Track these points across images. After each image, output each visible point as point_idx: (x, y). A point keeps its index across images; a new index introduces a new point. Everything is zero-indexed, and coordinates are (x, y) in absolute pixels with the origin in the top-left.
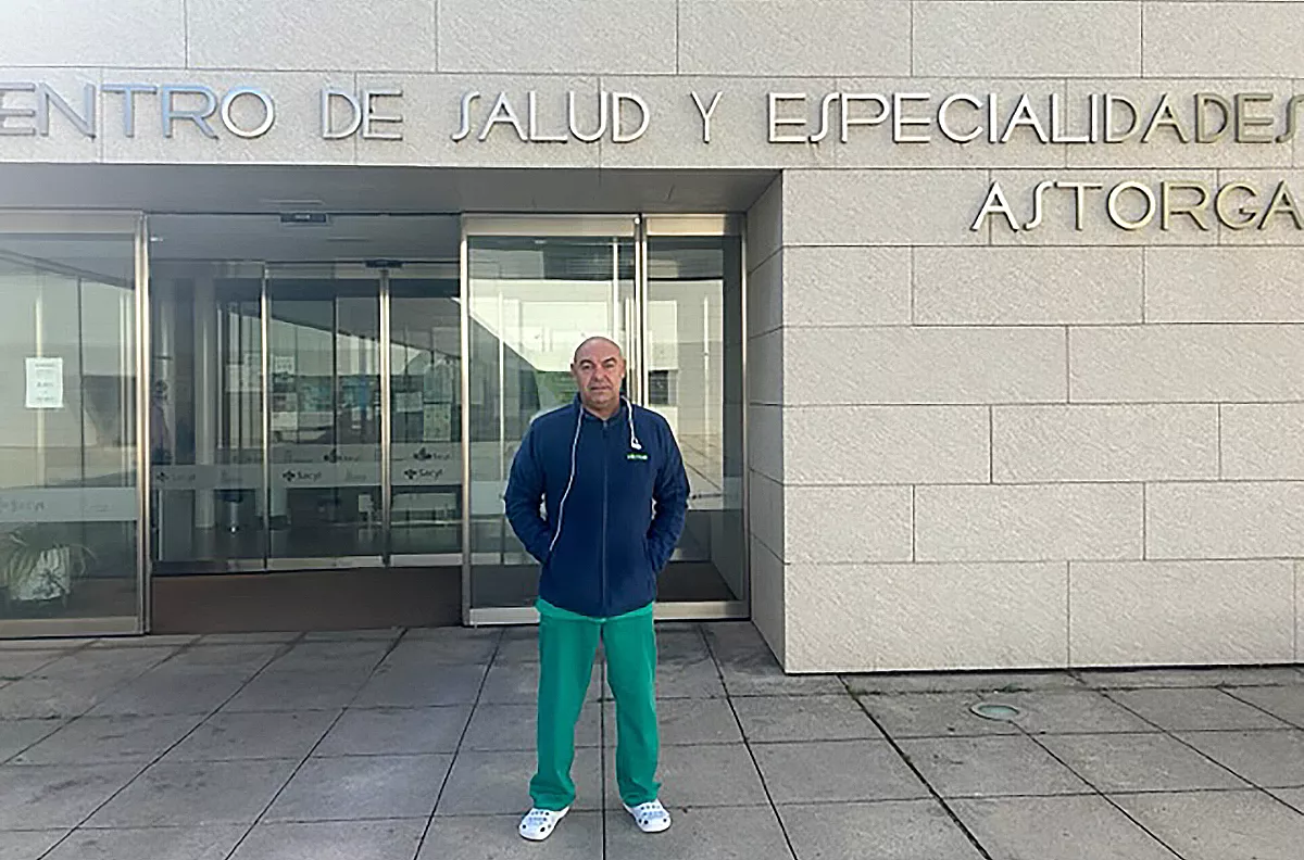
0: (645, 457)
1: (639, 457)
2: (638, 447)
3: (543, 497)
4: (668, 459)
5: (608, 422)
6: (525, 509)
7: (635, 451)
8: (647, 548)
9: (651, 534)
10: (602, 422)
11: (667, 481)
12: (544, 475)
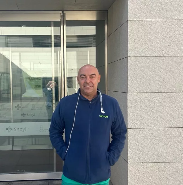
0: (107, 117)
1: (104, 116)
2: (104, 112)
3: (64, 130)
4: (117, 118)
5: (91, 101)
6: (57, 135)
7: (102, 114)
8: (107, 155)
9: (109, 150)
10: (89, 101)
11: (117, 127)
12: (64, 122)
